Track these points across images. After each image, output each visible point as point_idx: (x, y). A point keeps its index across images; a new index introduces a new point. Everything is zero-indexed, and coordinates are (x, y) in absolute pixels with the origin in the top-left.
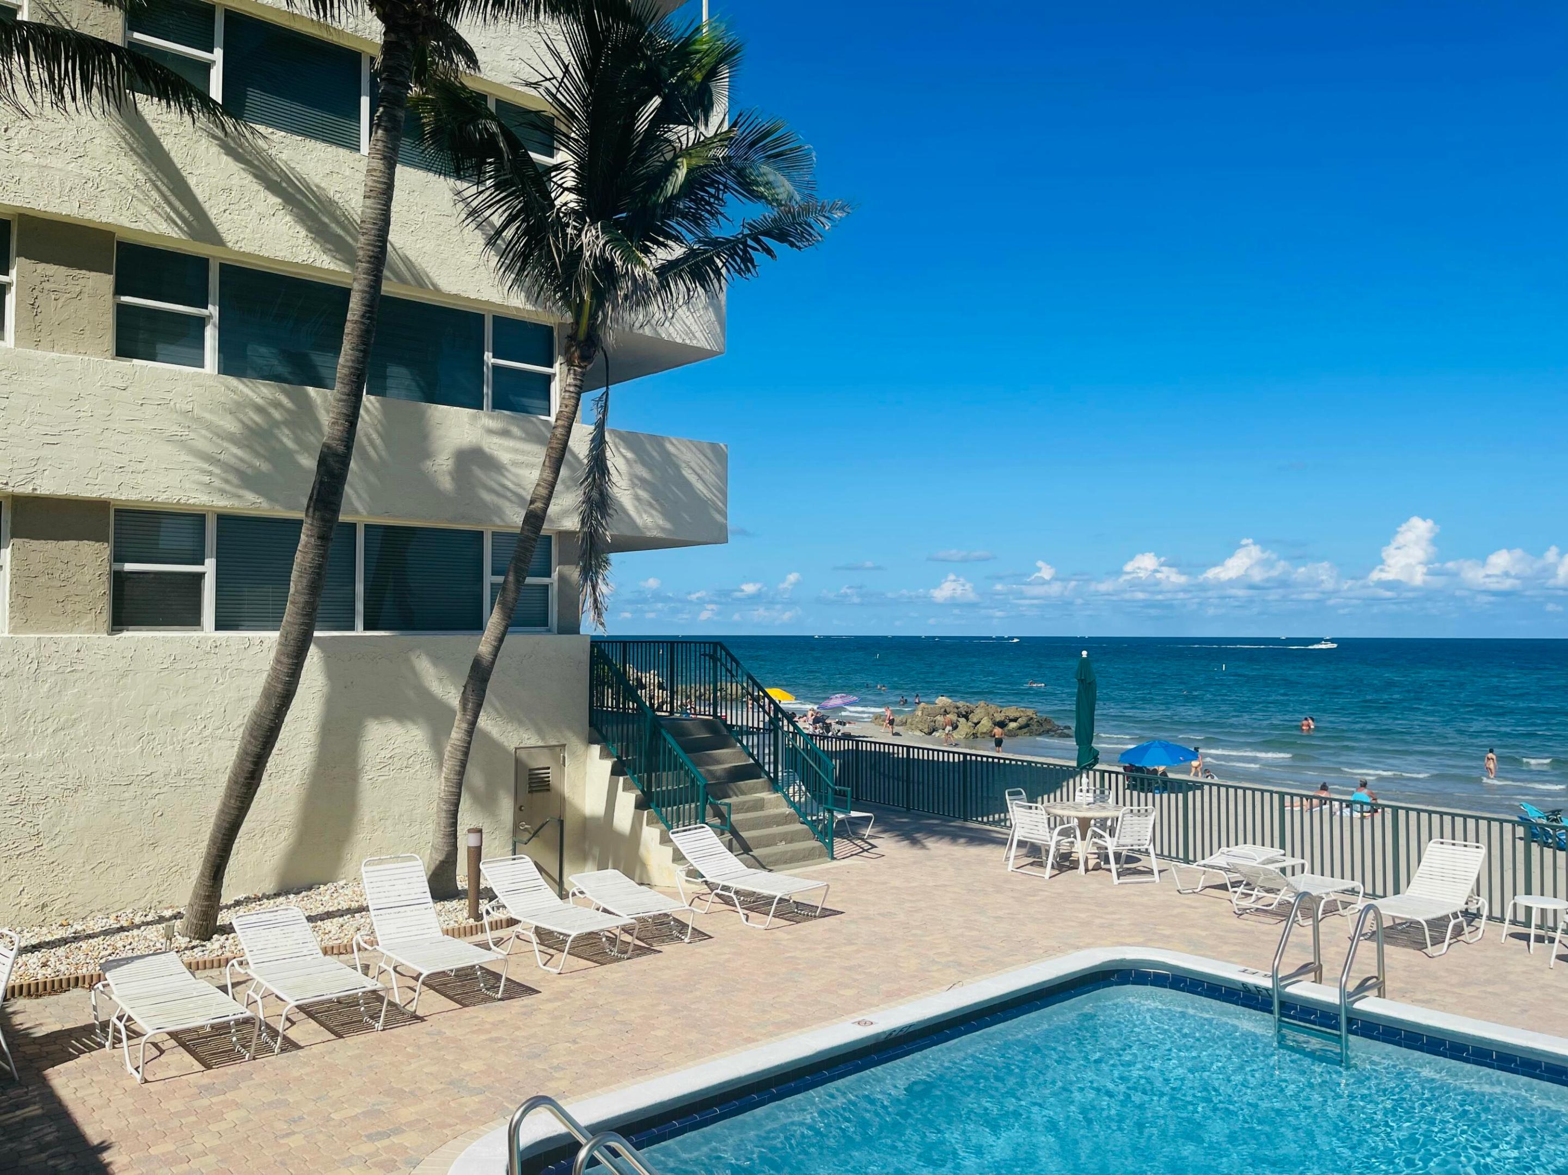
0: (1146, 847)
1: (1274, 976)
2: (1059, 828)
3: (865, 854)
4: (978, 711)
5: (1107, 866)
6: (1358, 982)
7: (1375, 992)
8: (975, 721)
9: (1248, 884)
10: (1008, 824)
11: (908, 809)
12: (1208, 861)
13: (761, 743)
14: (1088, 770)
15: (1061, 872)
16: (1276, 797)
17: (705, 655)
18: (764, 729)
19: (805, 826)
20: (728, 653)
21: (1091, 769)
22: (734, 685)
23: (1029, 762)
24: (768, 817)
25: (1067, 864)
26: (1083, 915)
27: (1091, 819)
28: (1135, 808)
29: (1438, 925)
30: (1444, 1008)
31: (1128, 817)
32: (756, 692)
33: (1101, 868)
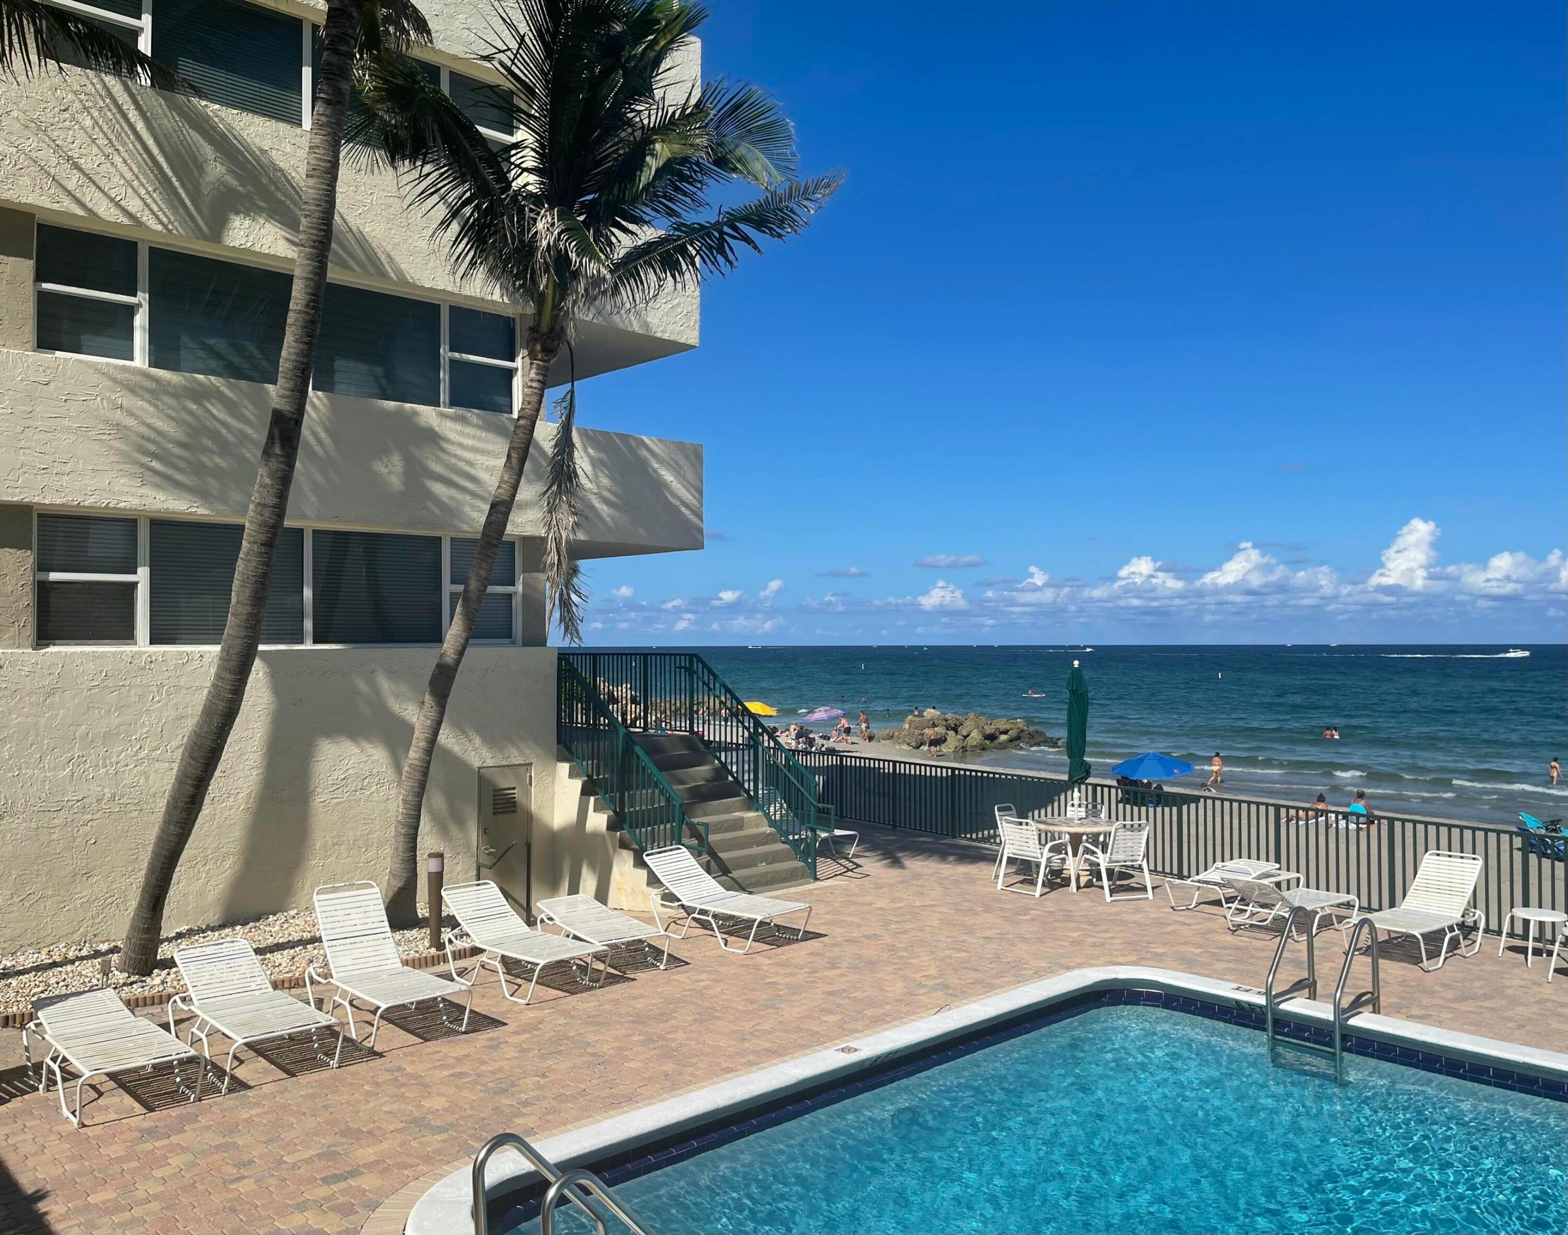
0: (1139, 862)
1: (1268, 995)
2: (1049, 845)
3: (850, 873)
4: (967, 723)
5: (1099, 883)
6: (1353, 998)
7: (1370, 1007)
8: (965, 734)
9: (1242, 900)
10: (998, 841)
11: (894, 826)
12: (1203, 876)
13: (740, 759)
14: (1080, 784)
15: (1053, 889)
16: (1272, 810)
17: (680, 667)
18: (743, 745)
19: (787, 846)
20: (705, 666)
21: (1083, 783)
22: (711, 698)
23: (1020, 777)
24: (747, 837)
25: (1059, 881)
26: (1074, 935)
27: (1083, 834)
28: (1128, 822)
29: (1434, 938)
30: (1440, 1024)
31: (1121, 832)
32: (735, 705)
33: (1093, 885)
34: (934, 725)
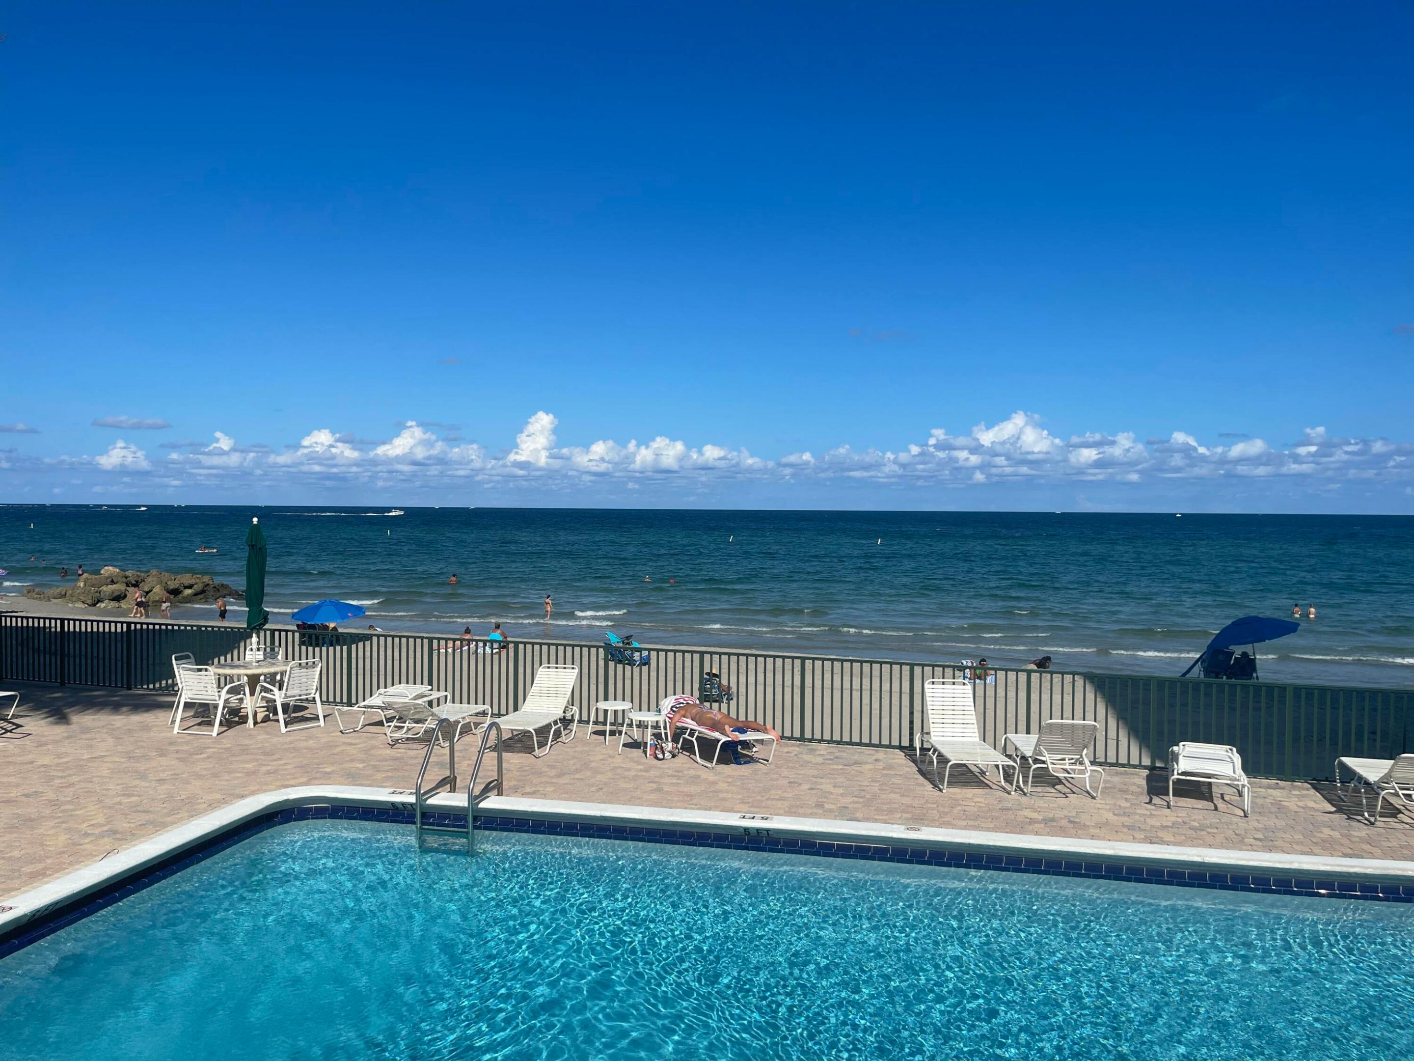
0: (312, 695)
1: (417, 794)
2: (228, 687)
3: (8, 734)
4: (149, 579)
5: (275, 718)
6: (483, 786)
7: (496, 791)
8: (146, 589)
9: (400, 718)
10: (175, 688)
11: (63, 683)
12: (366, 703)
14: (258, 630)
15: (230, 728)
16: (426, 641)
21: (261, 629)
23: (199, 627)
25: (237, 719)
26: (249, 766)
27: (260, 675)
28: (304, 661)
29: (543, 731)
30: (545, 796)
31: (297, 671)
33: (270, 720)
34: (113, 582)
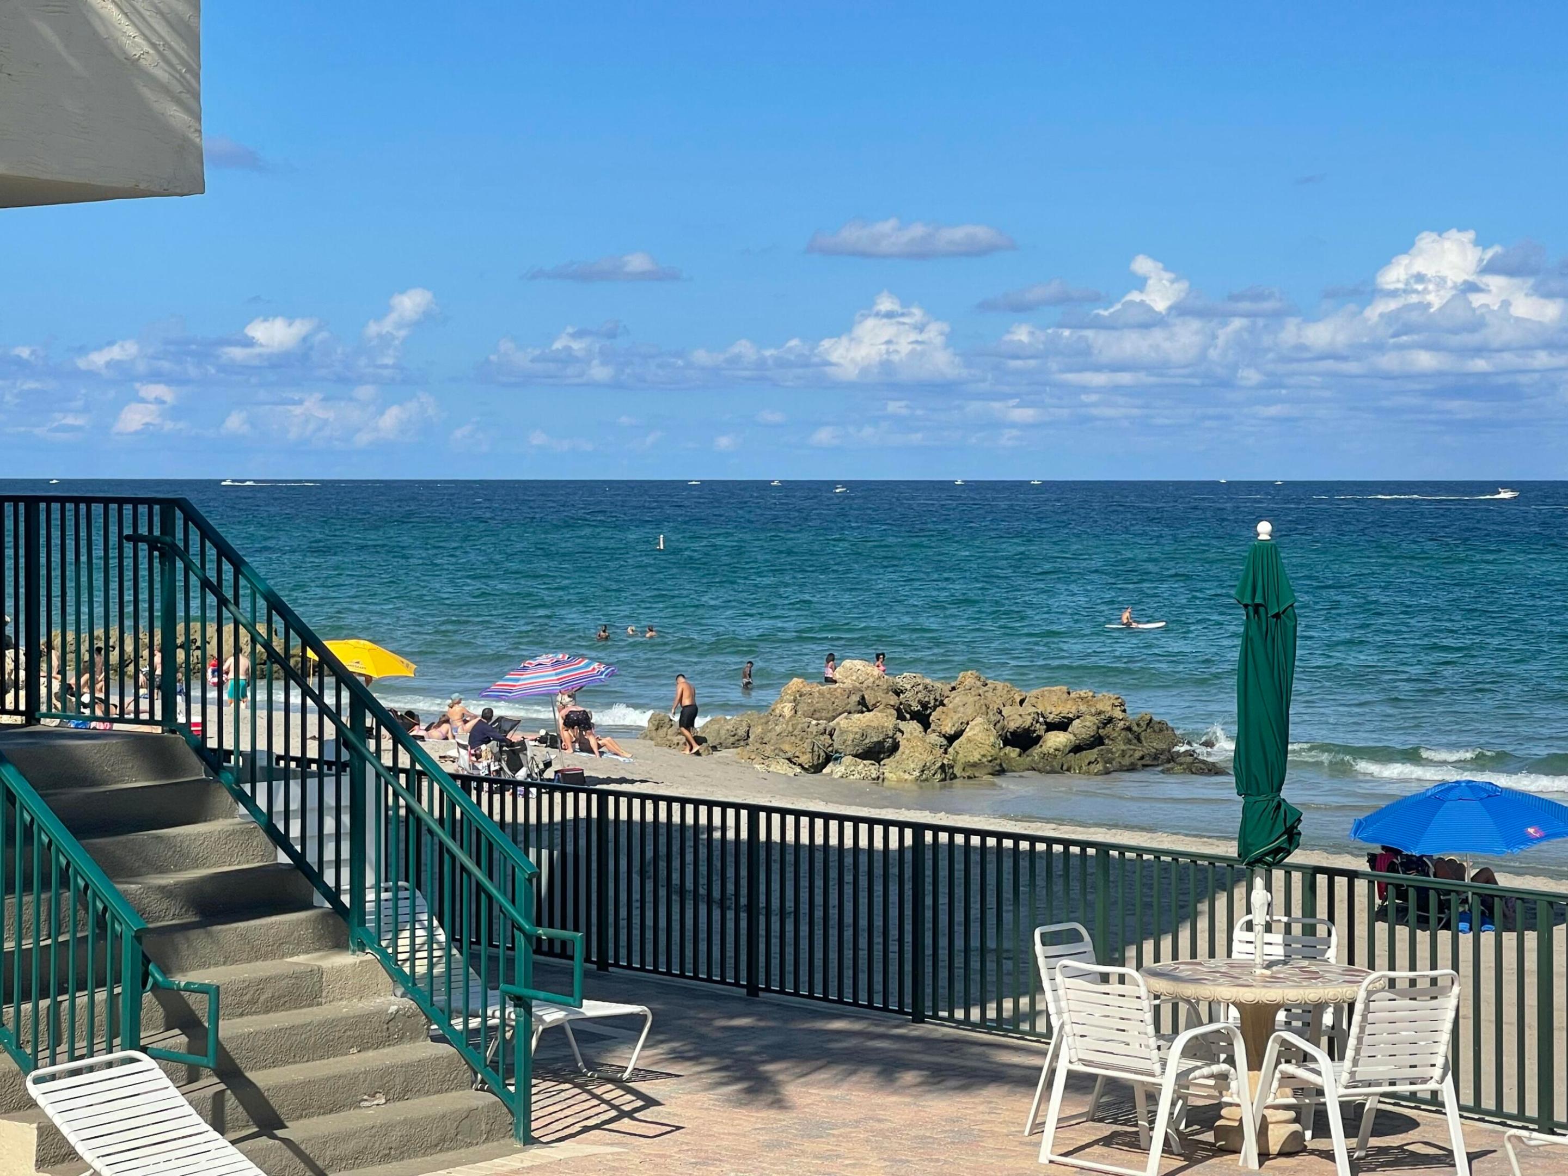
0: (1432, 1085)
2: (1184, 1037)
3: (625, 1124)
4: (955, 700)
5: (1321, 1144)
8: (949, 729)
10: (1041, 1026)
11: (753, 990)
13: (312, 802)
14: (1269, 867)
15: (1192, 1161)
17: (135, 539)
18: (320, 761)
19: (444, 1049)
20: (207, 533)
21: (1278, 864)
22: (228, 629)
23: (1104, 848)
24: (331, 1024)
25: (1209, 1137)
27: (1277, 1007)
28: (1402, 974)
31: (1382, 1002)
32: (296, 650)
33: (1304, 1149)
34: (864, 706)
